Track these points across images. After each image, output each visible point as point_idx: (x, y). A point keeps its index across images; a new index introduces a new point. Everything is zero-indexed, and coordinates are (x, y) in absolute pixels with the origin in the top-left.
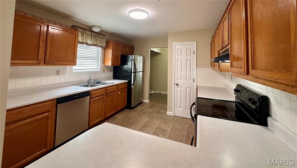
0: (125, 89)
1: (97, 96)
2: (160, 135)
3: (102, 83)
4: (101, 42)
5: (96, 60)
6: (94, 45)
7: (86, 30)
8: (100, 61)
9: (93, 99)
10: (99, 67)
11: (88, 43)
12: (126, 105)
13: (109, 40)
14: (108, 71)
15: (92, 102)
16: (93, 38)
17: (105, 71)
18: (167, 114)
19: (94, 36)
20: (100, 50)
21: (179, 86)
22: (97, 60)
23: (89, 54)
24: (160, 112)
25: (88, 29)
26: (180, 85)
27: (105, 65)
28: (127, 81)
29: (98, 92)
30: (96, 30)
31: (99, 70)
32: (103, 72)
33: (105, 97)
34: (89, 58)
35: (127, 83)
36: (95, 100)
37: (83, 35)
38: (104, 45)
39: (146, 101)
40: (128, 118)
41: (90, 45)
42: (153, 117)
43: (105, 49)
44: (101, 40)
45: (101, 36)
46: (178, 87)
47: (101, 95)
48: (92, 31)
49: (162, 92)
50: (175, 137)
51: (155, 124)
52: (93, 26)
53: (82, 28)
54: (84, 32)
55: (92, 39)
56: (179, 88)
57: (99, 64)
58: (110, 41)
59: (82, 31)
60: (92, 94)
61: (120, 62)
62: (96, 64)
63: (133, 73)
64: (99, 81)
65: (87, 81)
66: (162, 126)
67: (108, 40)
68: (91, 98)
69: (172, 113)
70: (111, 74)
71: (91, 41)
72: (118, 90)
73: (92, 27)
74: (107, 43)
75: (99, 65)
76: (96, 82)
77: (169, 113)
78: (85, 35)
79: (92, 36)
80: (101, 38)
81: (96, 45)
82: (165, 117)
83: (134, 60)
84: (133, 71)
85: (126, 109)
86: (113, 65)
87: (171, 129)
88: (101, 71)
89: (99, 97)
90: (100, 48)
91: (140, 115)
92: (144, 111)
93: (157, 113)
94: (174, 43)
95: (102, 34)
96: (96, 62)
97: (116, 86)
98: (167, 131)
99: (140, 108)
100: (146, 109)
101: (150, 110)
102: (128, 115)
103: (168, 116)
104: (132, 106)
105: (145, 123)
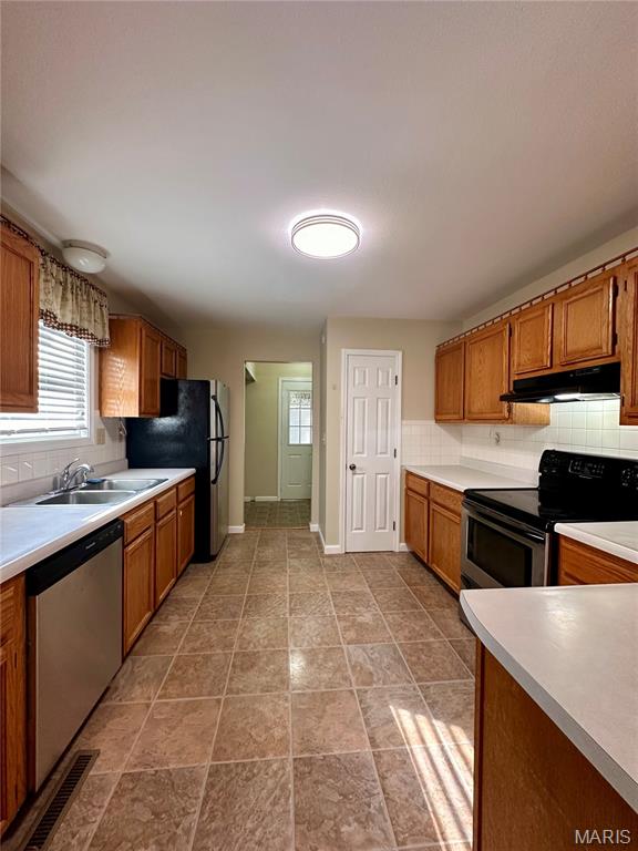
0: (191, 497)
1: (138, 533)
2: (357, 609)
3: (110, 484)
4: (95, 321)
5: (72, 393)
7: (44, 253)
8: (85, 398)
9: (130, 548)
10: (85, 423)
12: (193, 551)
13: (121, 318)
14: (113, 438)
16: (69, 296)
17: (104, 436)
18: (326, 552)
19: (72, 288)
20: (85, 354)
21: (357, 471)
22: (77, 393)
24: (302, 552)
25: (57, 255)
26: (361, 469)
27: (108, 413)
28: (192, 471)
29: (141, 518)
30: (86, 264)
31: (84, 434)
32: (99, 443)
33: (153, 534)
35: (193, 479)
38: (103, 333)
39: (238, 528)
40: (226, 590)
41: (61, 326)
42: (296, 570)
43: (103, 350)
44: (95, 313)
45: (95, 295)
46: (354, 474)
47: (147, 530)
48: (66, 268)
49: (258, 499)
50: (394, 603)
51: (321, 585)
52: (69, 244)
55: (64, 298)
56: (356, 476)
57: (85, 410)
58: (124, 321)
60: (129, 527)
61: (159, 406)
62: (75, 410)
63: (213, 444)
64: (97, 480)
65: (51, 480)
66: (342, 586)
67: (115, 317)
69: (336, 546)
70: (119, 450)
71: (63, 307)
72: (178, 503)
73: (71, 246)
74: (116, 326)
75: (85, 417)
76: (84, 485)
77: (329, 549)
79: (65, 289)
80: (96, 302)
81: (77, 330)
82: (327, 561)
83: (215, 398)
84: (213, 436)
85: (192, 566)
86: (143, 416)
87: (370, 587)
88: (94, 441)
89: (143, 537)
90: (85, 347)
91: (257, 571)
92: (255, 559)
93: (295, 555)
94: (343, 350)
95: (97, 289)
96: (75, 403)
97: (175, 490)
98: (364, 594)
99: (234, 554)
100: (256, 552)
101: (269, 552)
102: (218, 580)
103: (330, 556)
104: (212, 553)
105: (290, 590)
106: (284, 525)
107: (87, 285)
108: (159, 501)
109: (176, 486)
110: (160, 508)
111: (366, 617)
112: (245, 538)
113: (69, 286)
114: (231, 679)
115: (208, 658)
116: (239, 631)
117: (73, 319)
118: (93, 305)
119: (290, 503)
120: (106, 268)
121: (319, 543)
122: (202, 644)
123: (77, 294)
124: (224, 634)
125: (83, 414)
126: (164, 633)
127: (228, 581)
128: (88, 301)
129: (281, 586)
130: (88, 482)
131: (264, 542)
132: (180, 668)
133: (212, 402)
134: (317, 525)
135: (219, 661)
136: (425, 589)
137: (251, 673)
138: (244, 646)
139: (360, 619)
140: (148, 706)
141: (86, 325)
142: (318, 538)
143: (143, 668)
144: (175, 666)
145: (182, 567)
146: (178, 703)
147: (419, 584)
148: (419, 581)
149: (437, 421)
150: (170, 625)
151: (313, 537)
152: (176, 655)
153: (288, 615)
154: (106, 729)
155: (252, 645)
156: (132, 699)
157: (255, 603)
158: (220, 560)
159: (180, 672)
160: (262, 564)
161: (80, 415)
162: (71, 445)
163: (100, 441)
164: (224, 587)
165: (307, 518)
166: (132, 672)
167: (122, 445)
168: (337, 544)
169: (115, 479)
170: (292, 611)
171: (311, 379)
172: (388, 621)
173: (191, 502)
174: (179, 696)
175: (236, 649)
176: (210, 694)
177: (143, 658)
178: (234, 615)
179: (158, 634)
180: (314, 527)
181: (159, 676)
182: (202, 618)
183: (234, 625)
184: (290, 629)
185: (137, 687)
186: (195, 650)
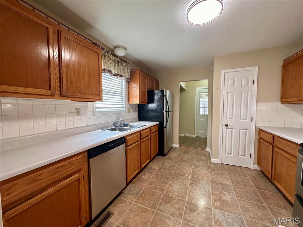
0: (157, 132)
1: (133, 143)
2: (223, 192)
3: (130, 126)
4: (125, 72)
5: (120, 96)
6: (117, 75)
7: (108, 52)
8: (124, 98)
9: (129, 147)
10: (124, 106)
11: (111, 72)
12: (158, 152)
13: (134, 70)
14: (133, 111)
15: (128, 151)
16: (116, 64)
17: (130, 110)
18: (212, 161)
20: (124, 84)
21: (229, 127)
23: (112, 88)
24: (200, 159)
25: (111, 52)
26: (230, 126)
27: (130, 103)
28: (158, 123)
29: (133, 137)
30: (120, 53)
31: (124, 109)
32: (128, 113)
33: (140, 143)
34: (112, 93)
35: (158, 125)
36: (131, 149)
37: (105, 59)
38: (128, 76)
39: (177, 145)
40: (167, 168)
41: (114, 75)
42: (196, 166)
43: (129, 82)
44: (125, 70)
45: (125, 63)
46: (227, 128)
47: (136, 142)
48: (115, 56)
49: (187, 135)
50: (246, 196)
51: (206, 176)
52: (115, 47)
53: (104, 49)
54: (106, 54)
55: (115, 66)
56: (228, 130)
57: (124, 102)
58: (134, 71)
59: (104, 53)
60: (128, 140)
61: (147, 100)
62: (120, 101)
63: (165, 113)
64: (127, 124)
65: (113, 123)
66: (217, 179)
67: (132, 70)
68: (127, 146)
69: (218, 160)
70: (135, 115)
71: (114, 68)
72: (151, 134)
73: (116, 48)
74: (132, 73)
75: (124, 104)
76: (122, 125)
77: (213, 160)
78: (107, 59)
79: (115, 63)
80: (125, 66)
81: (119, 76)
82: (212, 166)
83: (166, 96)
84: (165, 110)
85: (158, 156)
86: (141, 103)
87: (232, 183)
88: (127, 111)
89: (135, 144)
90: (124, 81)
91: (179, 163)
92: (180, 158)
93: (197, 160)
94: (222, 71)
95: (126, 62)
96: (120, 99)
97: (149, 129)
98: (228, 186)
99: (173, 155)
100: (181, 156)
101: (187, 157)
102: (165, 164)
103: (214, 164)
104: (165, 153)
105: (192, 175)
106: (195, 147)
107: (122, 60)
108: (142, 132)
109: (150, 128)
110: (142, 135)
111: (228, 198)
112: (179, 149)
113: (116, 61)
114: (160, 204)
115: (154, 192)
116: (168, 186)
117: (117, 72)
118: (124, 67)
119: (199, 138)
120: (127, 54)
121: (210, 157)
122: (153, 186)
123: (119, 64)
124: (162, 185)
125: (123, 103)
126: (143, 179)
127: (169, 165)
128: (123, 66)
129: (188, 172)
130: (124, 124)
131: (186, 152)
132: (144, 194)
133: (164, 98)
134: (209, 149)
135: (157, 195)
136: (268, 193)
137: (168, 205)
138: (168, 193)
139: (224, 198)
140: (131, 203)
141: (122, 73)
142: (209, 155)
143: (133, 189)
144: (143, 192)
145: (152, 157)
146: (140, 206)
147: (264, 190)
148: (264, 188)
149: (282, 102)
150: (145, 176)
151: (207, 154)
152: (144, 188)
153: (188, 185)
154: (118, 207)
155: (171, 193)
156: (127, 199)
157: (177, 176)
158: (167, 157)
159: (144, 195)
160: (183, 161)
161: (122, 103)
162: (119, 113)
163: (129, 111)
164: (167, 167)
165: (205, 146)
166: (130, 189)
167: (137, 113)
168: (218, 159)
169: (131, 124)
170: (191, 184)
171: (208, 87)
172: (240, 204)
173: (156, 134)
174: (141, 204)
175: (165, 193)
176: (151, 208)
177: (135, 185)
178: (167, 179)
179: (140, 178)
180: (208, 149)
181: (138, 194)
182: (156, 177)
183: (166, 183)
184: (188, 192)
185: (130, 195)
186: (151, 188)
